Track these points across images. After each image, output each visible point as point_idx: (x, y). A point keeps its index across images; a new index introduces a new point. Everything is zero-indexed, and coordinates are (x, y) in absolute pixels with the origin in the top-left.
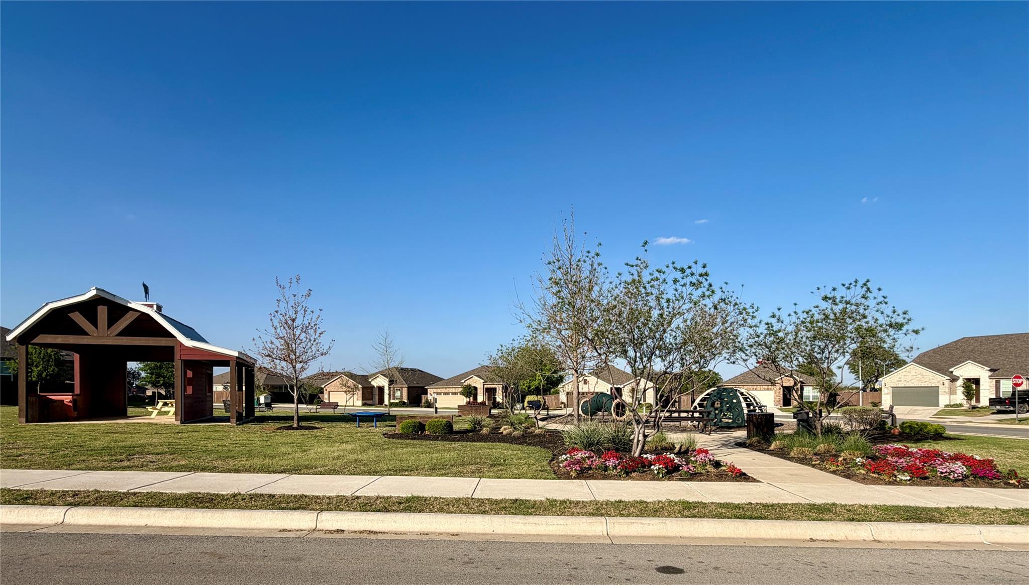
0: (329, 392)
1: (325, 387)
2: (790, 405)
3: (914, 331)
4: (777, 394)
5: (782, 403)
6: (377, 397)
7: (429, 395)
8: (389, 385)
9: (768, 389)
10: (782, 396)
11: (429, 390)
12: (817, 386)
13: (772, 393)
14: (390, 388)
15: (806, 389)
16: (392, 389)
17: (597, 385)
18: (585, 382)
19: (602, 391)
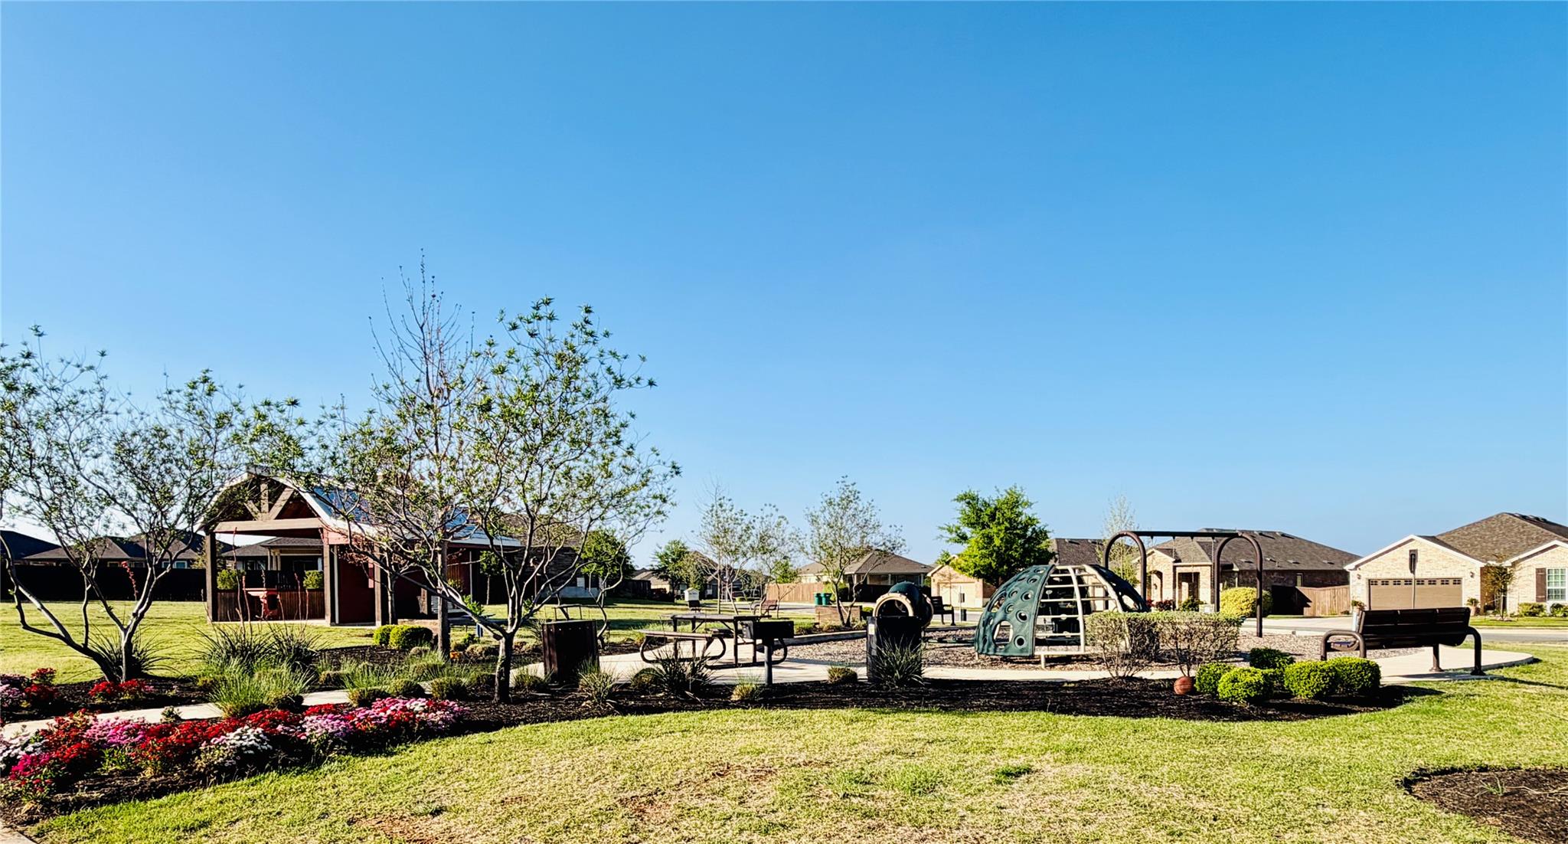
17: (1444, 563)
18: (1413, 558)
19: (1457, 576)
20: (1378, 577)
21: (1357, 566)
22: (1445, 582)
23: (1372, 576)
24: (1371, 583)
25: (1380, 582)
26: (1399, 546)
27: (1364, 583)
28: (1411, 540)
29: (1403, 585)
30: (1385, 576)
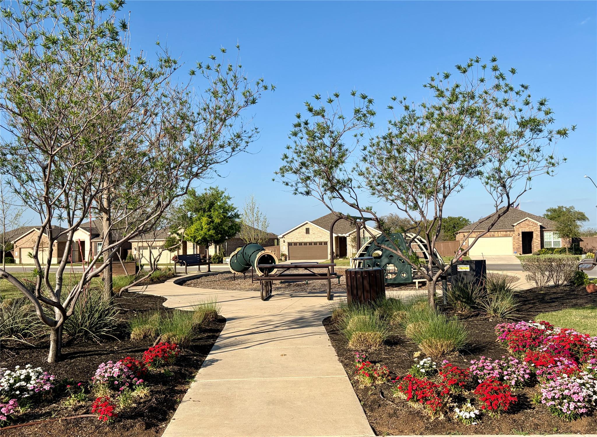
0: (20, 249)
1: (15, 242)
2: (531, 253)
3: (559, 132)
4: (516, 241)
5: (521, 249)
6: (77, 253)
7: (133, 250)
8: (91, 239)
9: (506, 236)
10: (521, 242)
11: (133, 244)
12: (557, 230)
13: (510, 239)
14: (91, 243)
15: (546, 235)
16: (93, 244)
17: (320, 234)
18: (307, 231)
19: (325, 241)
20: (293, 241)
21: (283, 236)
22: (321, 243)
23: (290, 241)
24: (290, 244)
25: (293, 244)
26: (302, 226)
27: (286, 244)
28: (307, 223)
29: (303, 246)
30: (296, 241)
